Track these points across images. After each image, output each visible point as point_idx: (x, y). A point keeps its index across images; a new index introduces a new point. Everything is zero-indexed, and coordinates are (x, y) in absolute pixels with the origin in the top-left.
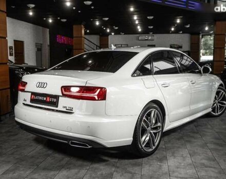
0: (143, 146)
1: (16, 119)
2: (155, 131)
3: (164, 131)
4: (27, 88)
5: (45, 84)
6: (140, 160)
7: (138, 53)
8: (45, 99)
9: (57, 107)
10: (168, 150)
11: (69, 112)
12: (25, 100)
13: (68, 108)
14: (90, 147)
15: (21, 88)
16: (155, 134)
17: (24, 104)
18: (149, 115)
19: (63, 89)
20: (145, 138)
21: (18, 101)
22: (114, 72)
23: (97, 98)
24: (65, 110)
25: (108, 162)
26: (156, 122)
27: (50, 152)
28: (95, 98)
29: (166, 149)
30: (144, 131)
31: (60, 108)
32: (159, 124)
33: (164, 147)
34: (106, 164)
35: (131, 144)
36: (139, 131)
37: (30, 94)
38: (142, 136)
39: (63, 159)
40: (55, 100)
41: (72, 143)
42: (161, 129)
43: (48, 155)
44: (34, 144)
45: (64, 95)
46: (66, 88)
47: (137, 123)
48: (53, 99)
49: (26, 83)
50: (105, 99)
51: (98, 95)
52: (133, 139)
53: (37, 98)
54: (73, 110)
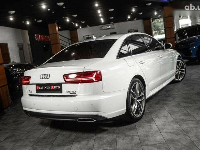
0: (134, 113)
1: (24, 109)
2: (140, 100)
3: (146, 99)
4: (31, 81)
5: (48, 75)
6: (133, 125)
7: (117, 39)
8: (49, 88)
9: (62, 92)
11: (72, 95)
12: (30, 92)
13: (71, 92)
14: (95, 121)
15: (25, 82)
16: (141, 102)
17: (31, 95)
18: (134, 88)
19: (65, 77)
20: (135, 107)
21: (23, 93)
22: (103, 58)
23: (94, 80)
24: (69, 94)
25: (109, 131)
26: (140, 93)
27: (58, 131)
29: (151, 113)
30: (133, 102)
31: (64, 93)
32: (142, 94)
33: (148, 112)
34: (107, 133)
35: (125, 113)
36: (130, 101)
37: (35, 85)
38: (132, 105)
39: (70, 135)
40: (59, 87)
41: (80, 120)
42: (144, 98)
43: (58, 134)
44: (41, 127)
45: (67, 82)
47: (127, 96)
48: (57, 87)
49: (30, 77)
50: (101, 80)
51: (96, 78)
52: (126, 109)
53: (42, 88)
54: (76, 92)
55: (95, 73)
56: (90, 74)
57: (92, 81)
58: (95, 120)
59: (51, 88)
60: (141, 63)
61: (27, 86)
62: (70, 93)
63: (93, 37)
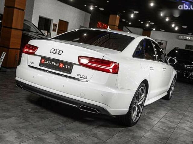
4: (37, 52)
5: (61, 52)
7: (135, 38)
8: (58, 65)
9: (70, 73)
12: (32, 63)
13: (82, 76)
17: (29, 66)
22: (121, 51)
24: (78, 77)
28: (110, 70)
31: (73, 74)
35: (126, 113)
37: (41, 57)
41: (82, 108)
45: (80, 64)
48: (67, 66)
49: (37, 48)
50: (117, 73)
51: (113, 69)
52: (128, 110)
53: (48, 62)
54: (87, 78)
55: (114, 64)
58: (99, 112)
59: (59, 65)
60: (151, 69)
61: (29, 55)
62: (80, 77)
63: (107, 28)
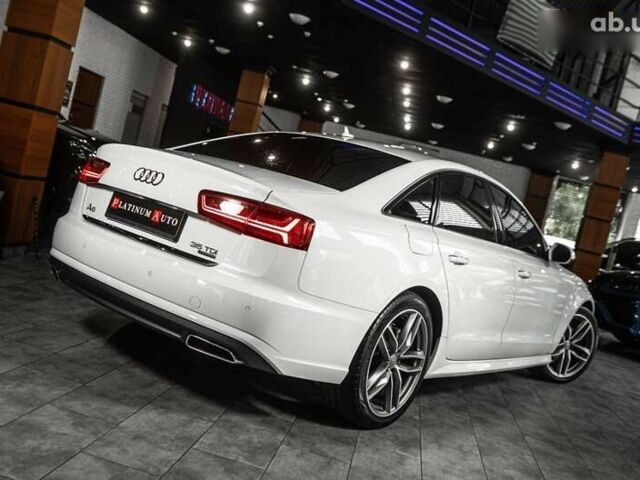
0: (369, 398)
1: (55, 253)
2: (405, 370)
3: (426, 377)
4: (106, 178)
5: (160, 176)
6: (351, 433)
7: (407, 162)
8: (148, 214)
9: (176, 240)
10: (426, 427)
11: (205, 259)
12: (91, 208)
13: (204, 250)
14: (236, 361)
15: (90, 174)
16: (405, 376)
17: (85, 216)
18: (400, 323)
19: (204, 197)
20: (378, 379)
21: (71, 207)
22: (341, 190)
23: (286, 239)
24: (194, 252)
25: (269, 419)
26: (413, 348)
27: (121, 360)
28: (280, 237)
29: (423, 424)
30: (379, 362)
31: (183, 244)
32: (420, 354)
33: (417, 417)
34: (263, 422)
35: (339, 381)
36: (369, 355)
37: (111, 194)
38: (372, 371)
39: (151, 385)
40: (175, 222)
41: (193, 342)
42: (420, 369)
43: (116, 367)
44: (79, 330)
45: (202, 214)
46: (211, 197)
47: (371, 328)
48: (170, 218)
49: (107, 165)
50: (305, 247)
51: (291, 233)
52: (347, 370)
53: (127, 207)
54: (217, 256)
55: (296, 221)
56: (280, 215)
57: (276, 239)
58: (238, 359)
59: (152, 215)
60: (454, 259)
61: (89, 188)
62: (200, 252)
63: (343, 131)
